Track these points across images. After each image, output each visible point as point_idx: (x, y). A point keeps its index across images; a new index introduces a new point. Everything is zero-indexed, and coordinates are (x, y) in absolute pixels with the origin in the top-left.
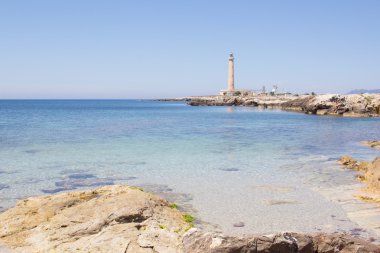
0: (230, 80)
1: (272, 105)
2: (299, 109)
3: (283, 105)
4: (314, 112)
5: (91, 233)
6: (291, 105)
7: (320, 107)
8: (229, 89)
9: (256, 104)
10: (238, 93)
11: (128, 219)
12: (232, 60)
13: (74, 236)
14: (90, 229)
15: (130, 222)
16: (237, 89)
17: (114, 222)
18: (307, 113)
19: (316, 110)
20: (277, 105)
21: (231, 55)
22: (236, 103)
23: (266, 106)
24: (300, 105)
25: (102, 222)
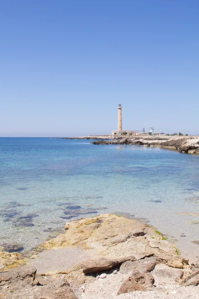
0: (119, 123)
1: (154, 144)
2: (174, 147)
3: (161, 144)
4: (186, 152)
5: (122, 242)
6: (168, 145)
7: (190, 148)
8: (118, 130)
9: (141, 144)
10: (125, 133)
11: (138, 234)
12: (120, 109)
13: (115, 243)
14: (122, 240)
15: (139, 236)
16: (124, 130)
17: (133, 236)
18: (181, 152)
19: (188, 150)
20: (157, 144)
21: (120, 105)
22: (126, 142)
23: (149, 145)
24: (174, 145)
25: (127, 236)
